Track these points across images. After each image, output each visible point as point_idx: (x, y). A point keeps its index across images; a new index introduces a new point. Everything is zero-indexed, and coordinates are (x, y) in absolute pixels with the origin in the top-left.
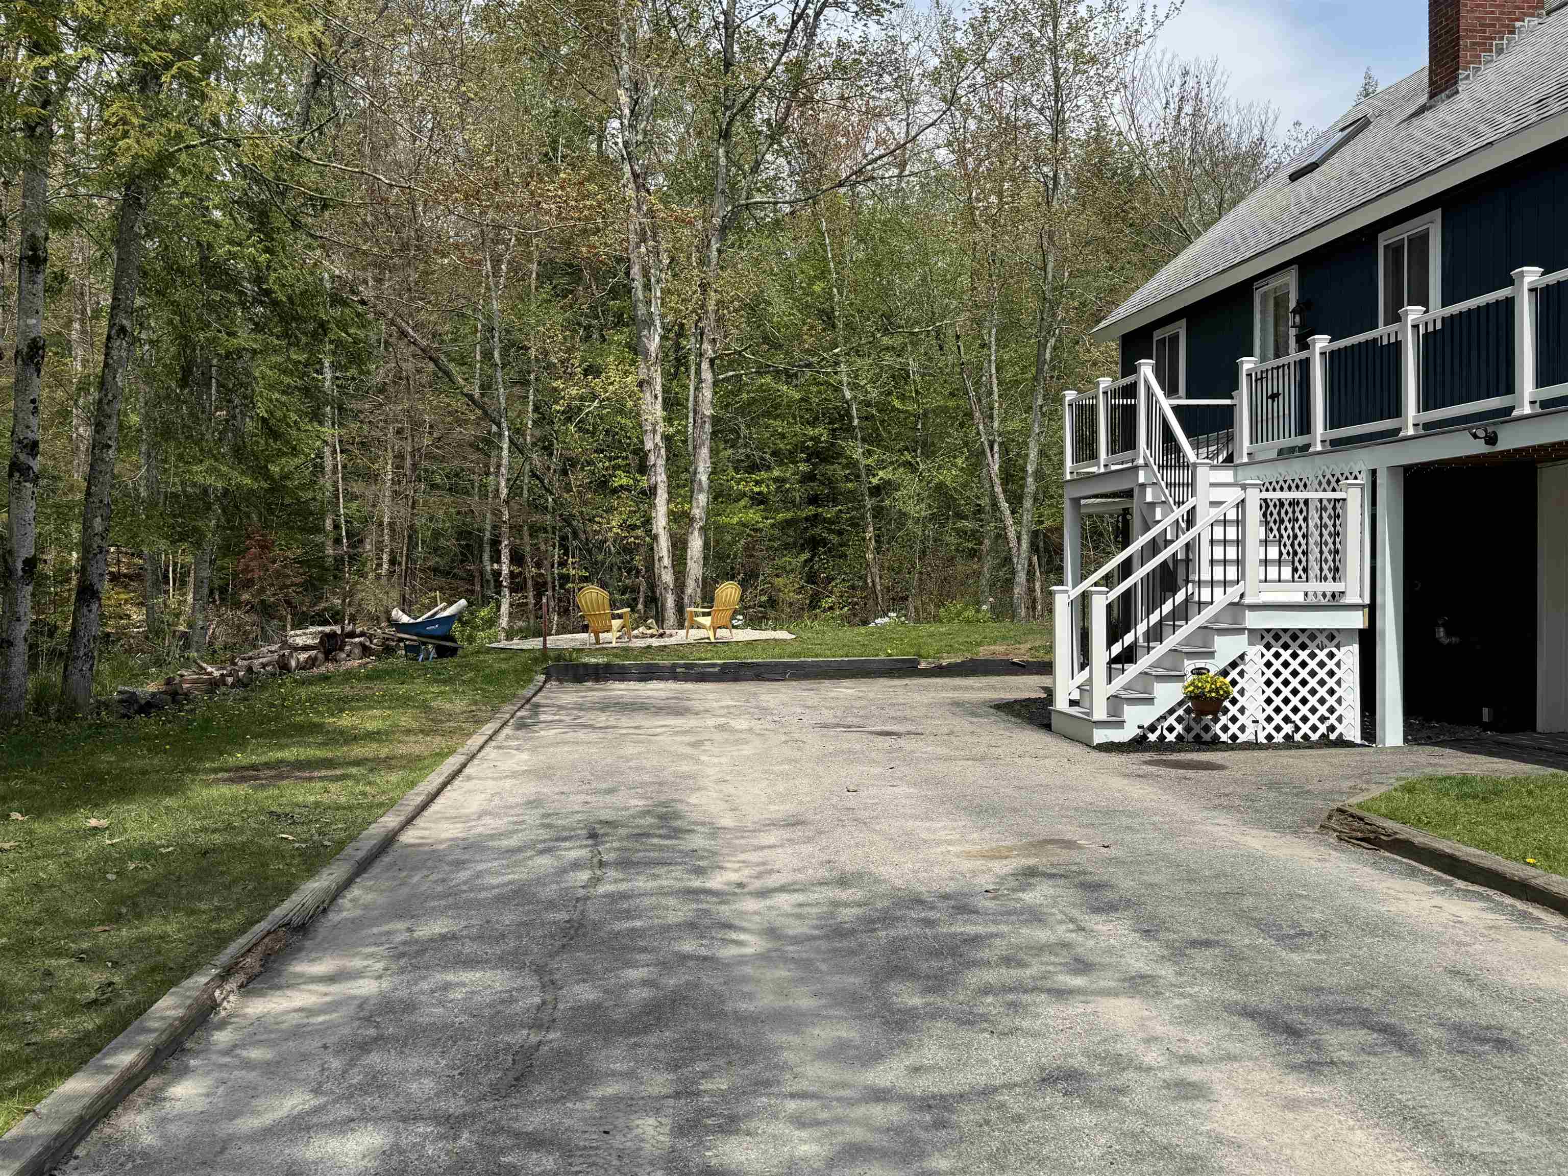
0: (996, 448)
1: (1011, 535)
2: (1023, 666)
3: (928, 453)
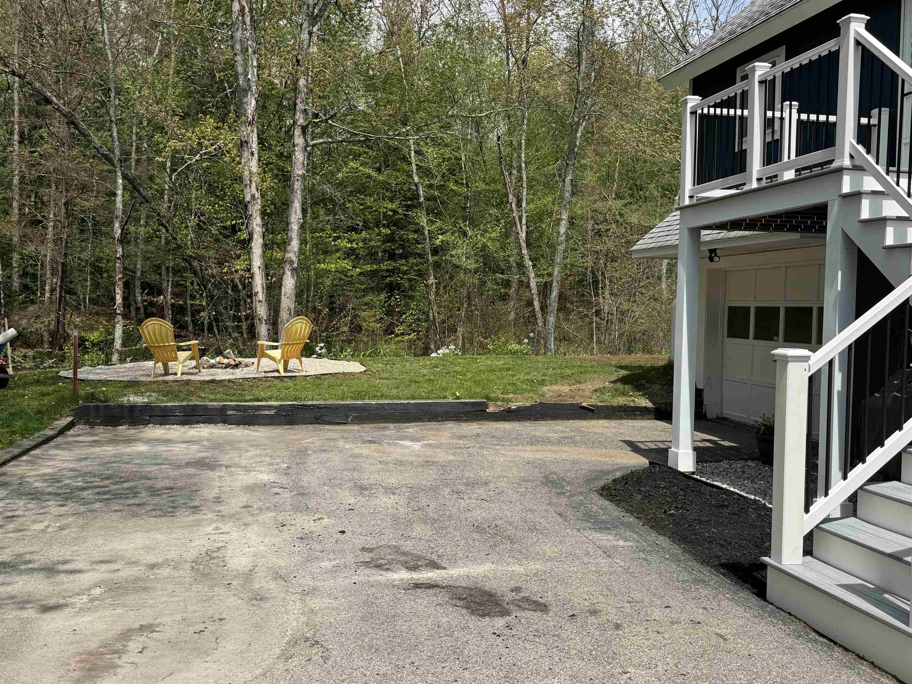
0: (524, 221)
1: (533, 284)
2: (592, 411)
3: (474, 224)
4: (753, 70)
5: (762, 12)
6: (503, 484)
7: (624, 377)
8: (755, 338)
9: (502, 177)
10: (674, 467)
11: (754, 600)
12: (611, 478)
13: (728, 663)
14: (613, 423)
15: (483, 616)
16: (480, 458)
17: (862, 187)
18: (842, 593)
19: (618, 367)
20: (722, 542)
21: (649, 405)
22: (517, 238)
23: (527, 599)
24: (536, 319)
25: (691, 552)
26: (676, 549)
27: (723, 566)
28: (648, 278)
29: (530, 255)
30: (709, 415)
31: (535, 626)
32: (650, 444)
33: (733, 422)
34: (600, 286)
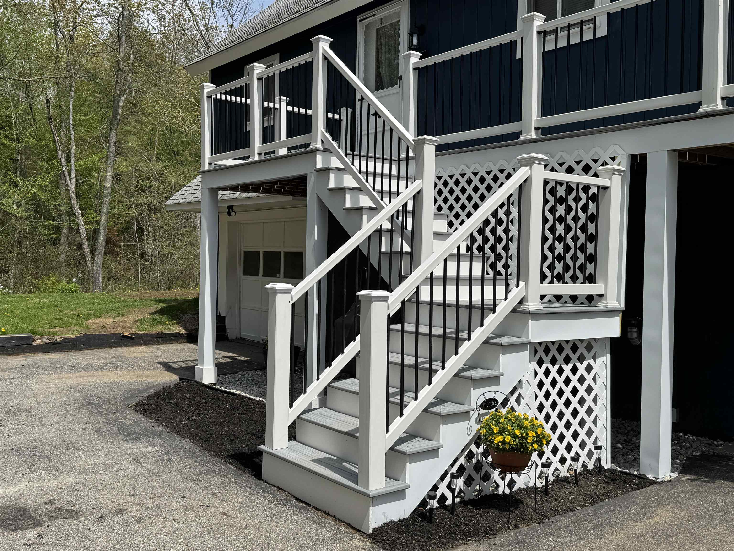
1: (82, 230)
2: (133, 339)
3: (24, 176)
4: (253, 69)
5: (262, 25)
6: (44, 410)
7: (162, 309)
8: (263, 276)
9: (52, 135)
10: (199, 381)
11: (252, 480)
12: (145, 395)
13: (229, 535)
14: (151, 348)
15: (15, 530)
16: (24, 388)
17: (330, 165)
18: (314, 466)
19: (157, 301)
20: (232, 438)
21: (182, 331)
22: (67, 190)
23: (60, 509)
24: (86, 261)
25: (207, 448)
26: (195, 448)
27: (231, 456)
28: (185, 227)
29: (80, 205)
30: (230, 337)
31: (65, 532)
32: (181, 363)
33: (248, 341)
34: (145, 233)
